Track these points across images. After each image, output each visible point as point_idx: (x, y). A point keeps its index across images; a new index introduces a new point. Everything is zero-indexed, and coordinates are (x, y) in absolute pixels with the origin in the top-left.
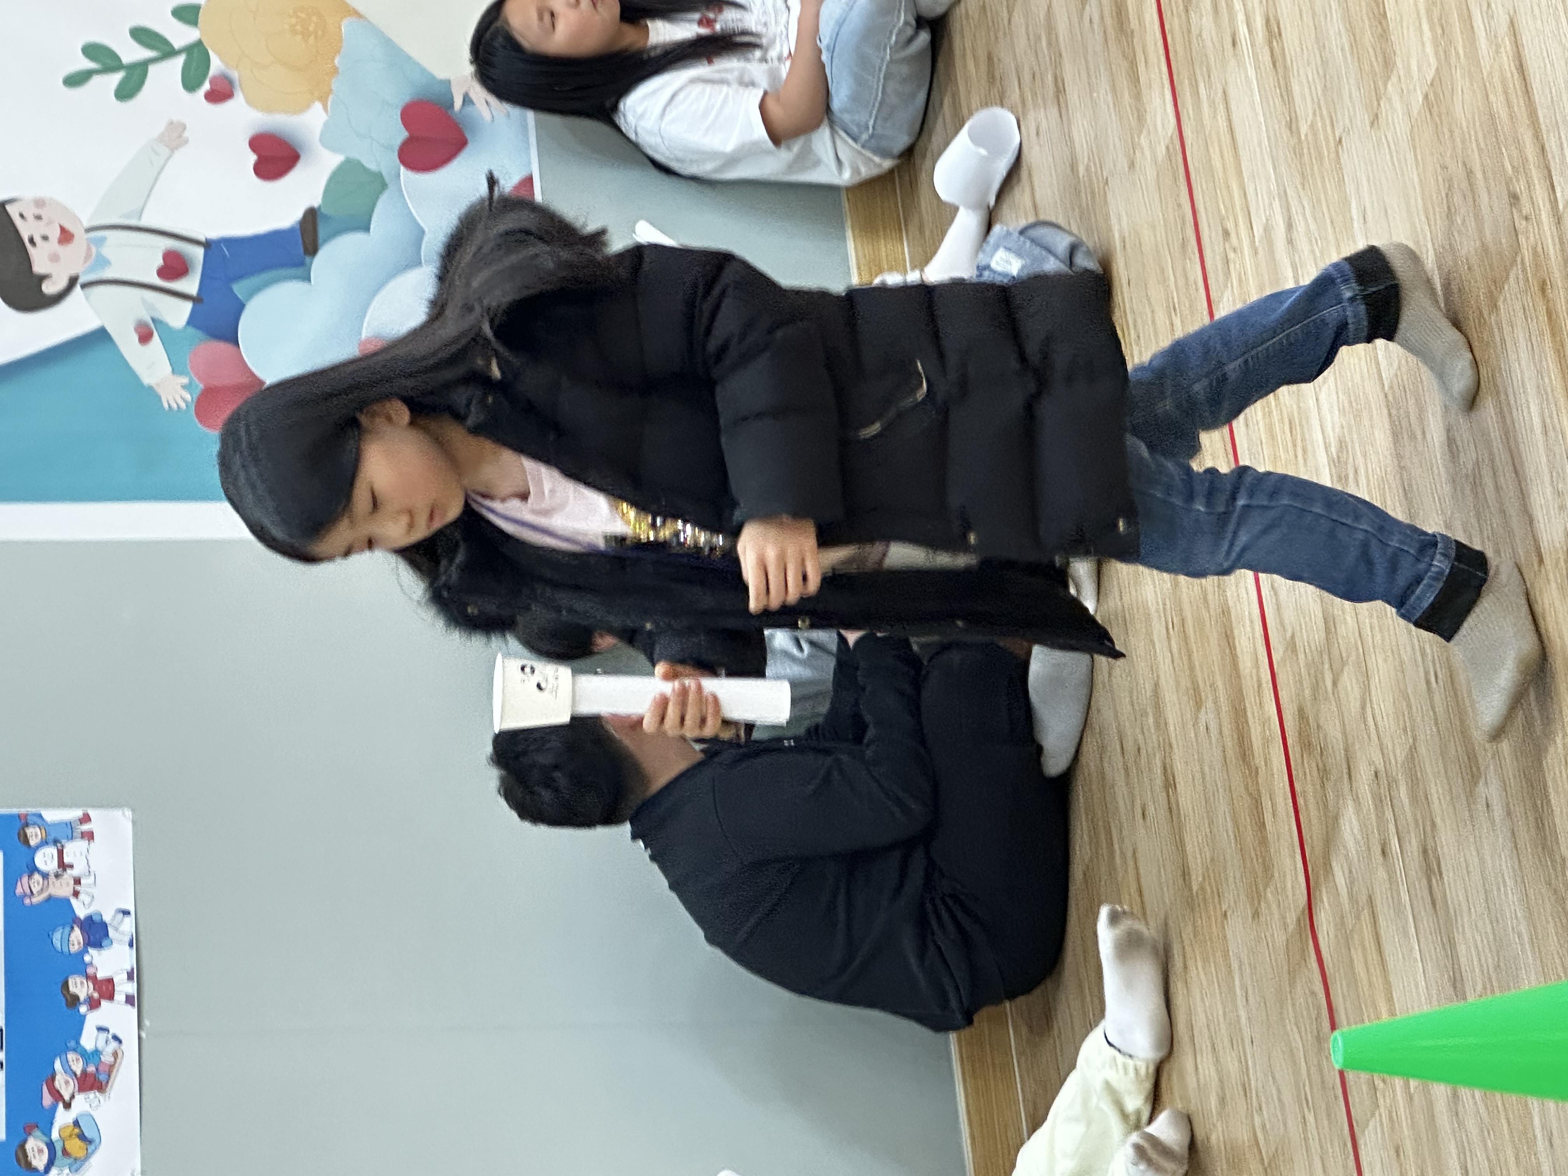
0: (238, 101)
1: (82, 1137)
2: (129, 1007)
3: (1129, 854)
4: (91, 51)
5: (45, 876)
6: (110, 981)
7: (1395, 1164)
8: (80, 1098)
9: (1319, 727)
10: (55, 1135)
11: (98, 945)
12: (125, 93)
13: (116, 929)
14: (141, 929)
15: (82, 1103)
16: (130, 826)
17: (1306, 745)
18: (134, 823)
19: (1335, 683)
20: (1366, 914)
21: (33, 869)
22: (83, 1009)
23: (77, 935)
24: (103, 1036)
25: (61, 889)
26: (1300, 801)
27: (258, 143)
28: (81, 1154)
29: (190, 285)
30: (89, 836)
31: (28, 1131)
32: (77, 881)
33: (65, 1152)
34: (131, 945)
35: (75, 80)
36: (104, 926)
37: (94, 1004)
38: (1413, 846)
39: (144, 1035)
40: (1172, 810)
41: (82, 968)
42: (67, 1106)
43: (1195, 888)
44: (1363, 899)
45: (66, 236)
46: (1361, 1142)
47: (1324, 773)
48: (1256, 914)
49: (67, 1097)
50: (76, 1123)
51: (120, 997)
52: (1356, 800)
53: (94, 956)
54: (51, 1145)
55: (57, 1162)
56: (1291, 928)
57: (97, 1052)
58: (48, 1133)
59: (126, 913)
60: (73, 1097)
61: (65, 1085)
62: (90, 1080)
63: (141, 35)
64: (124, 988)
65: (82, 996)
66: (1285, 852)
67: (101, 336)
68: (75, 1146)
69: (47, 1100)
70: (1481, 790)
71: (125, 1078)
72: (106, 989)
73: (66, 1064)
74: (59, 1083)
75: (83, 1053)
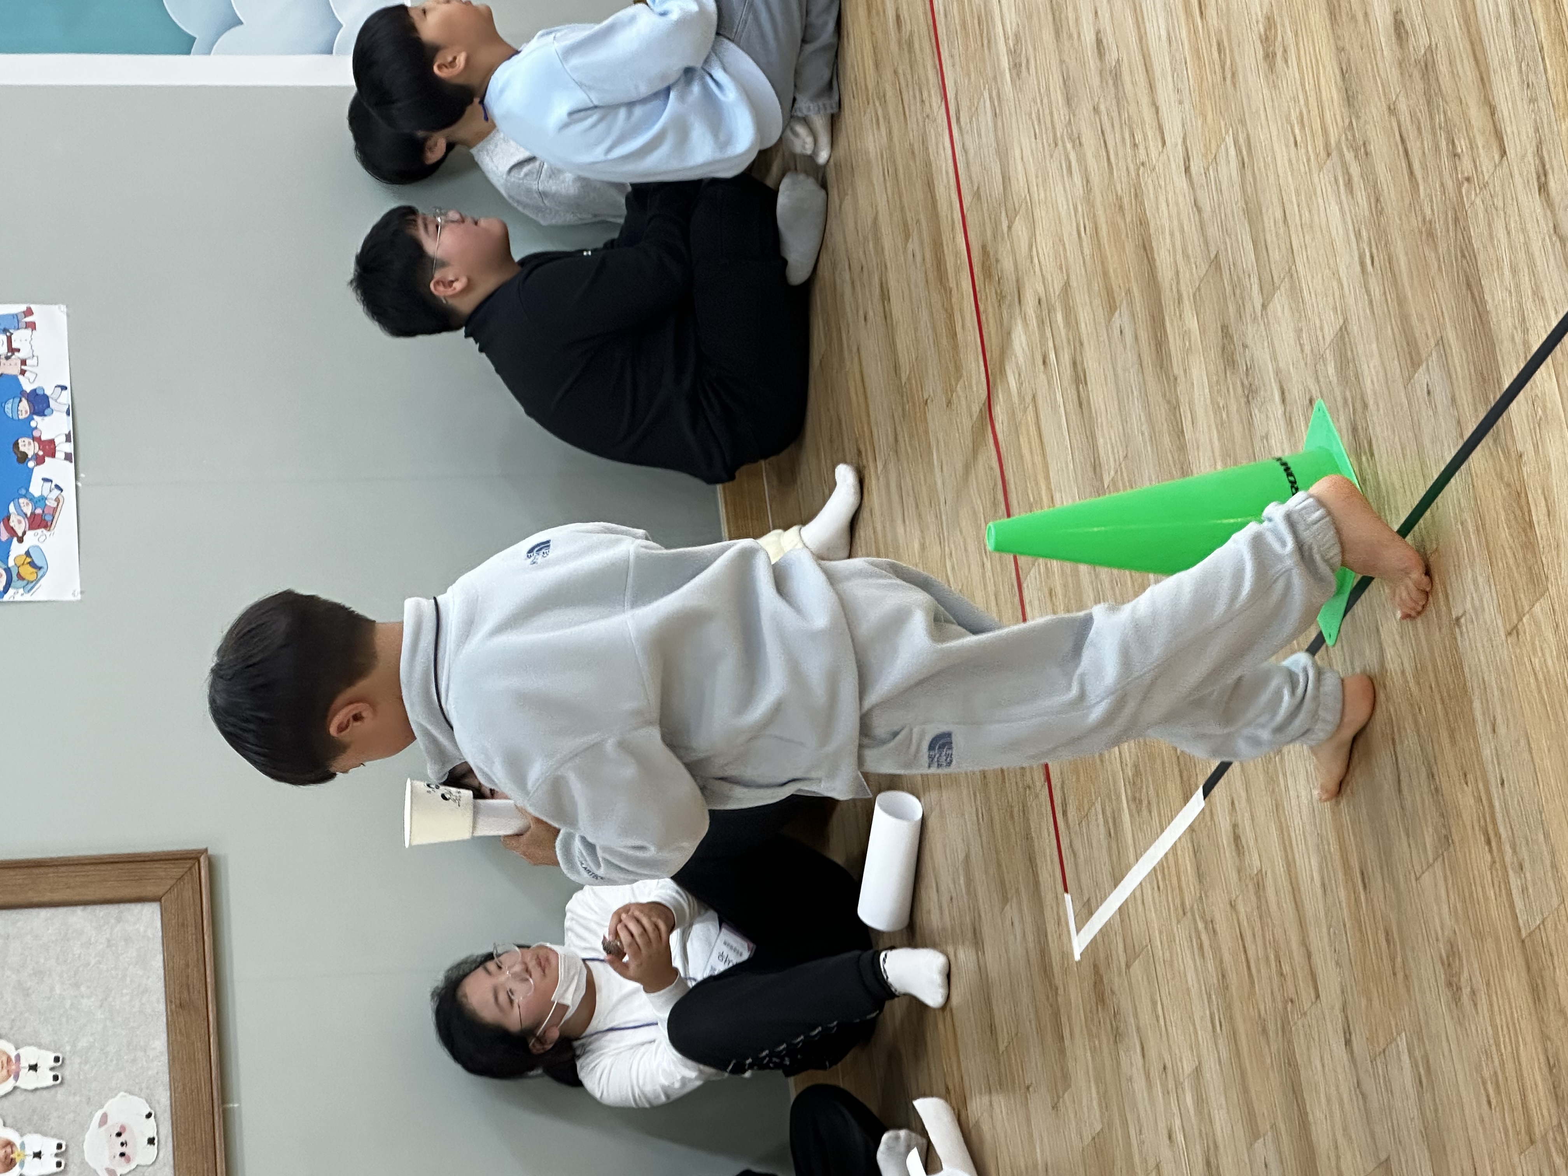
1: (32, 564)
2: (67, 463)
3: (855, 350)
6: (52, 442)
7: (1049, 602)
8: (30, 533)
9: (997, 261)
10: (11, 563)
11: (42, 414)
13: (56, 401)
14: (76, 402)
15: (32, 538)
16: (65, 317)
17: (988, 273)
18: (68, 315)
19: (1009, 228)
20: (1031, 409)
22: (31, 464)
23: (24, 405)
24: (48, 484)
25: (11, 368)
26: (983, 318)
28: (32, 577)
30: (32, 326)
32: (24, 362)
33: (20, 577)
34: (68, 413)
36: (45, 399)
37: (40, 461)
38: (1066, 359)
39: (79, 484)
40: (887, 316)
41: (29, 431)
42: (20, 540)
43: (904, 380)
44: (1028, 399)
46: (1024, 585)
47: (1001, 298)
48: (949, 403)
49: (20, 534)
50: (28, 554)
51: (60, 455)
52: (1024, 320)
53: (38, 421)
54: (8, 571)
55: (13, 584)
56: (975, 415)
57: (43, 499)
58: (5, 561)
59: (64, 388)
60: (24, 533)
61: (18, 524)
62: (37, 521)
64: (64, 448)
65: (30, 454)
66: (971, 357)
68: (27, 571)
69: (5, 536)
70: (1117, 320)
71: (66, 519)
72: (49, 448)
73: (18, 508)
74: (13, 523)
75: (32, 499)
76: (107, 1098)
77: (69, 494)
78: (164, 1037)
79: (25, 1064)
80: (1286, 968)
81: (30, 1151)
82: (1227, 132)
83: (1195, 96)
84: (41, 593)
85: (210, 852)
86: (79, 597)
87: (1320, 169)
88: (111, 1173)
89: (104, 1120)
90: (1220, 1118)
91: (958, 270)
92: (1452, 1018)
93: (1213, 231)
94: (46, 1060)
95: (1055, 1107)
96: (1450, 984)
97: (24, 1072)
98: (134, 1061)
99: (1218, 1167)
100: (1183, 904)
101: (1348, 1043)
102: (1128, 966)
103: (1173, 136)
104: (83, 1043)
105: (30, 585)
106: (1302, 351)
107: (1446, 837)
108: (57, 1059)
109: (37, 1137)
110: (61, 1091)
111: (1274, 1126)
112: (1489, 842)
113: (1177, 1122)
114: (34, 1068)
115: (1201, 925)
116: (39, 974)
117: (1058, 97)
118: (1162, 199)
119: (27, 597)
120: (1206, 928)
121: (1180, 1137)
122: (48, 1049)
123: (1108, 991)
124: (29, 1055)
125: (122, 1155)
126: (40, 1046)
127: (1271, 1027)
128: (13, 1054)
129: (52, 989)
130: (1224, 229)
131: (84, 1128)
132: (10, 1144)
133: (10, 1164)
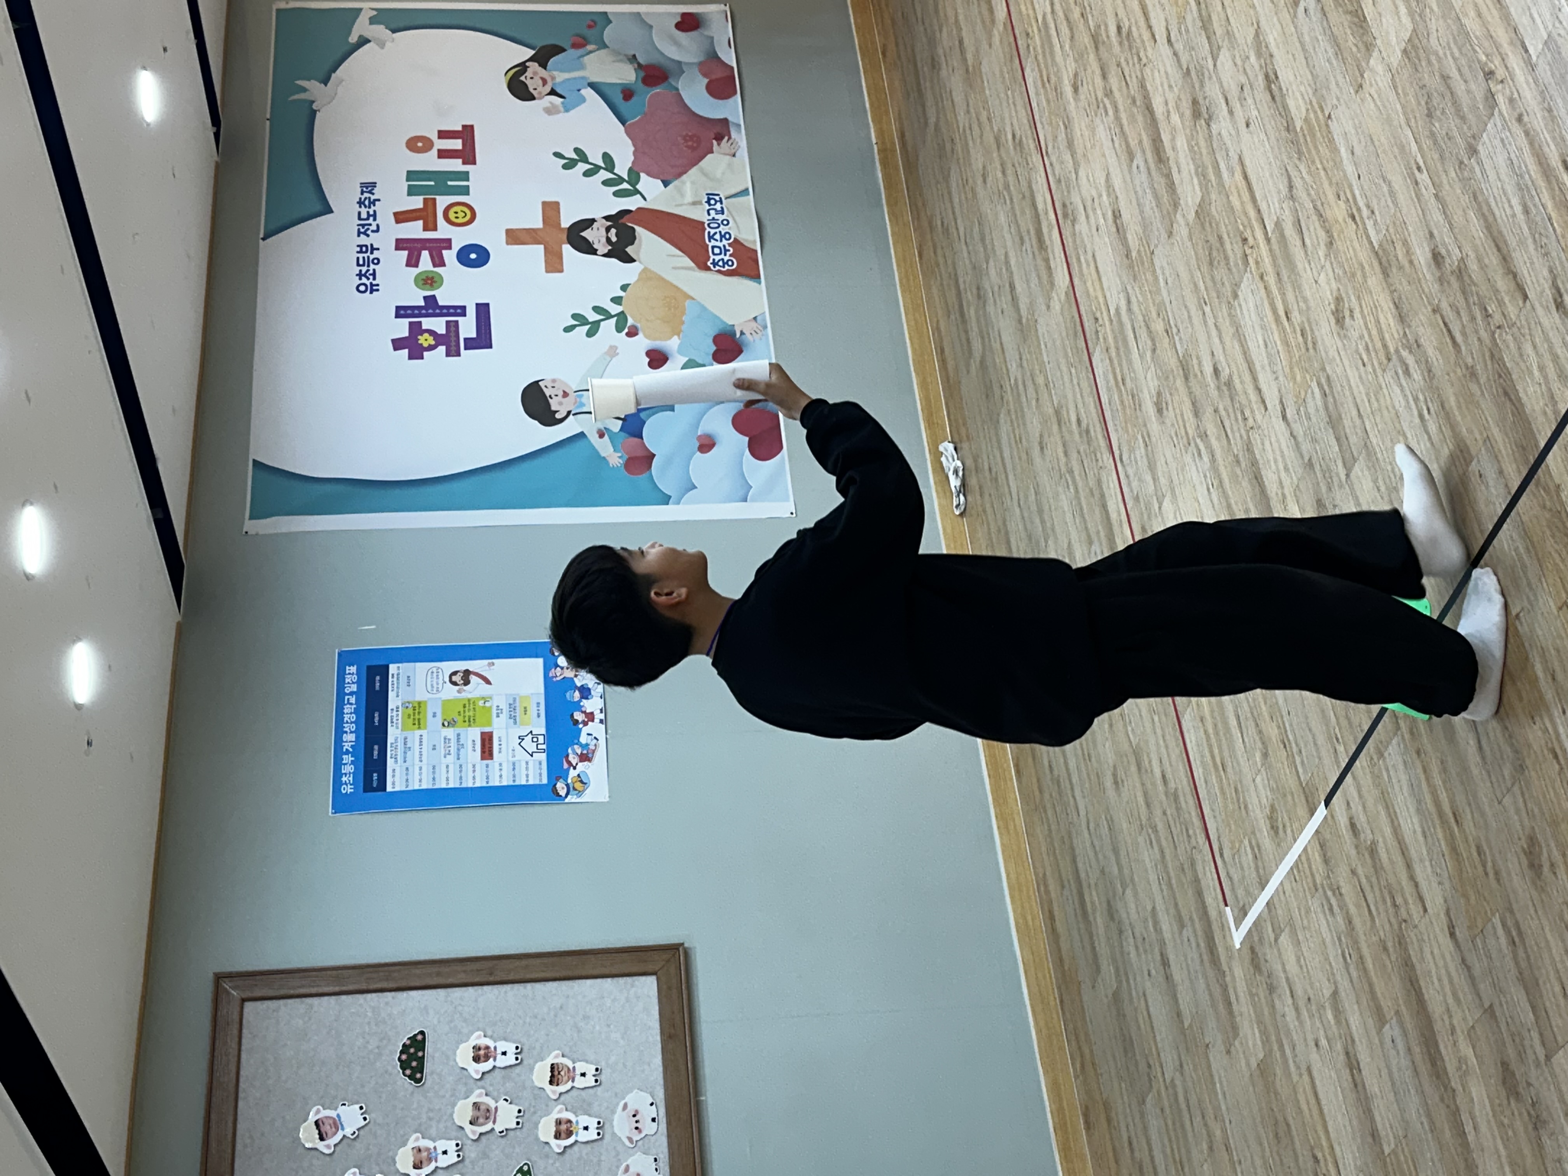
0: (640, 336)
1: (581, 782)
2: (601, 724)
4: (575, 317)
5: (562, 668)
6: (592, 713)
7: (1200, 724)
8: (580, 764)
10: (569, 781)
11: (587, 698)
12: (590, 334)
13: (594, 691)
15: (581, 767)
19: (1160, 508)
21: (557, 666)
22: (581, 726)
23: (577, 694)
24: (590, 737)
27: (648, 353)
28: (581, 789)
31: (558, 779)
33: (574, 789)
34: (601, 698)
35: (569, 329)
36: (589, 690)
37: (585, 724)
39: (608, 737)
41: (579, 708)
42: (575, 768)
45: (566, 394)
46: (1183, 722)
49: (574, 765)
50: (579, 776)
51: (597, 720)
53: (584, 702)
54: (567, 785)
55: (570, 792)
57: (587, 745)
58: (566, 780)
59: (599, 684)
60: (577, 764)
61: (573, 759)
62: (584, 757)
63: (597, 309)
65: (580, 720)
67: (582, 436)
68: (578, 785)
69: (566, 766)
71: (600, 756)
72: (590, 717)
73: (573, 750)
74: (571, 758)
75: (581, 745)
76: (628, 1093)
77: (602, 742)
78: (660, 1057)
79: (578, 1072)
80: (1399, 901)
81: (581, 1126)
82: (1312, 380)
83: (1287, 370)
84: (587, 797)
85: (686, 945)
86: (607, 799)
87: (1384, 371)
88: (630, 1140)
89: (625, 1106)
90: (1354, 1020)
92: (1536, 889)
93: (1306, 447)
94: (590, 1070)
95: (1228, 1052)
96: (1531, 866)
97: (578, 1078)
98: (643, 1071)
99: (1355, 1055)
100: (1315, 885)
101: (1452, 935)
102: (1276, 940)
103: (1272, 402)
104: (613, 1059)
105: (580, 793)
106: (1379, 490)
107: (1521, 766)
108: (597, 1070)
109: (586, 1117)
110: (599, 1089)
111: (1397, 1013)
112: (1556, 757)
113: (1322, 1032)
114: (583, 1075)
115: (1329, 893)
117: (1189, 415)
118: (1267, 443)
119: (578, 800)
120: (1334, 894)
121: (1323, 1042)
122: (592, 1063)
123: (1262, 962)
124: (580, 1067)
125: (637, 1128)
126: (587, 1062)
127: (1390, 944)
128: (571, 1066)
129: (594, 1027)
130: (1314, 440)
131: (613, 1112)
132: (569, 1121)
133: (569, 1134)
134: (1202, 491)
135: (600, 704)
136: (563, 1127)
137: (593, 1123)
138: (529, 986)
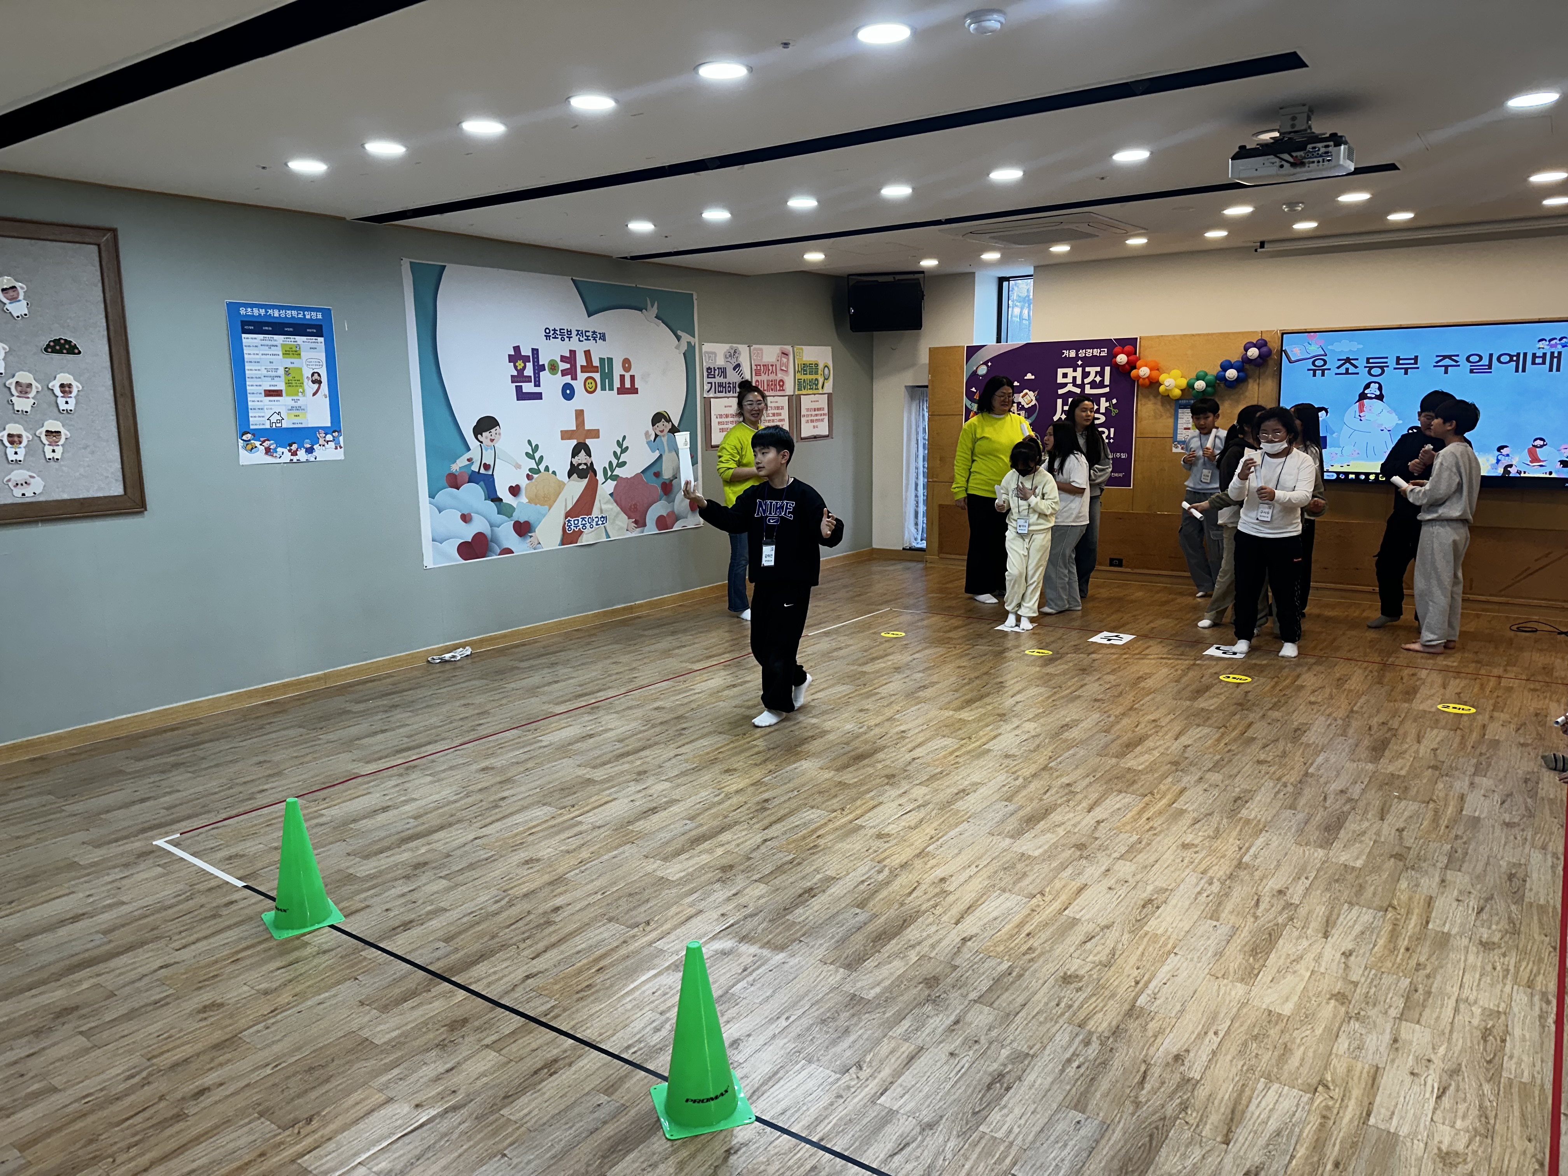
0: (527, 481)
1: (252, 449)
2: (289, 460)
4: (537, 446)
5: (325, 437)
6: (296, 455)
9: (415, 771)
10: (252, 442)
11: (306, 451)
12: (527, 454)
13: (311, 456)
14: (311, 463)
15: (262, 448)
17: (407, 769)
18: (340, 460)
20: (365, 792)
21: (326, 434)
22: (288, 448)
23: (309, 446)
24: (281, 453)
25: (321, 441)
26: (388, 770)
27: (518, 486)
28: (248, 448)
29: (482, 471)
30: (336, 448)
31: (253, 435)
32: (324, 446)
33: (247, 445)
34: (307, 460)
35: (529, 442)
36: (312, 453)
37: (290, 451)
38: (389, 803)
39: (281, 464)
41: (300, 447)
42: (261, 445)
44: (369, 791)
45: (492, 440)
47: (399, 776)
48: (353, 760)
49: (263, 444)
50: (256, 447)
51: (292, 457)
52: (399, 785)
53: (303, 450)
54: (249, 440)
55: (245, 442)
56: (355, 771)
57: (276, 452)
58: (253, 440)
59: (316, 459)
60: (263, 446)
61: (266, 444)
62: (268, 450)
63: (541, 458)
65: (292, 448)
66: (372, 767)
67: (469, 449)
68: (250, 447)
69: (262, 439)
70: (411, 820)
71: (269, 459)
72: (294, 454)
73: (272, 444)
74: (267, 442)
75: (276, 448)
76: (41, 478)
77: (278, 461)
78: (69, 497)
79: (55, 448)
81: (17, 450)
82: (495, 851)
84: (242, 452)
85: (146, 512)
86: (241, 464)
87: (499, 889)
89: (32, 477)
90: (106, 916)
91: (404, 757)
93: (459, 852)
94: (57, 455)
97: (51, 448)
98: (59, 487)
99: (82, 919)
100: (195, 884)
102: (160, 865)
103: (484, 832)
104: (65, 469)
105: (245, 448)
108: (57, 459)
109: (24, 453)
110: (44, 461)
111: (110, 941)
113: (98, 898)
114: (53, 451)
115: (188, 894)
116: (93, 453)
117: (479, 786)
118: (461, 831)
119: (240, 447)
120: (187, 897)
121: (91, 899)
122: (62, 456)
123: (146, 858)
124: (59, 450)
125: (17, 484)
126: (63, 453)
127: (154, 932)
128: (60, 443)
129: (87, 457)
130: (461, 857)
131: (28, 470)
132: (20, 443)
133: (12, 443)
134: (436, 797)
135: (303, 459)
136: (16, 439)
137: (20, 457)
138: (114, 418)
